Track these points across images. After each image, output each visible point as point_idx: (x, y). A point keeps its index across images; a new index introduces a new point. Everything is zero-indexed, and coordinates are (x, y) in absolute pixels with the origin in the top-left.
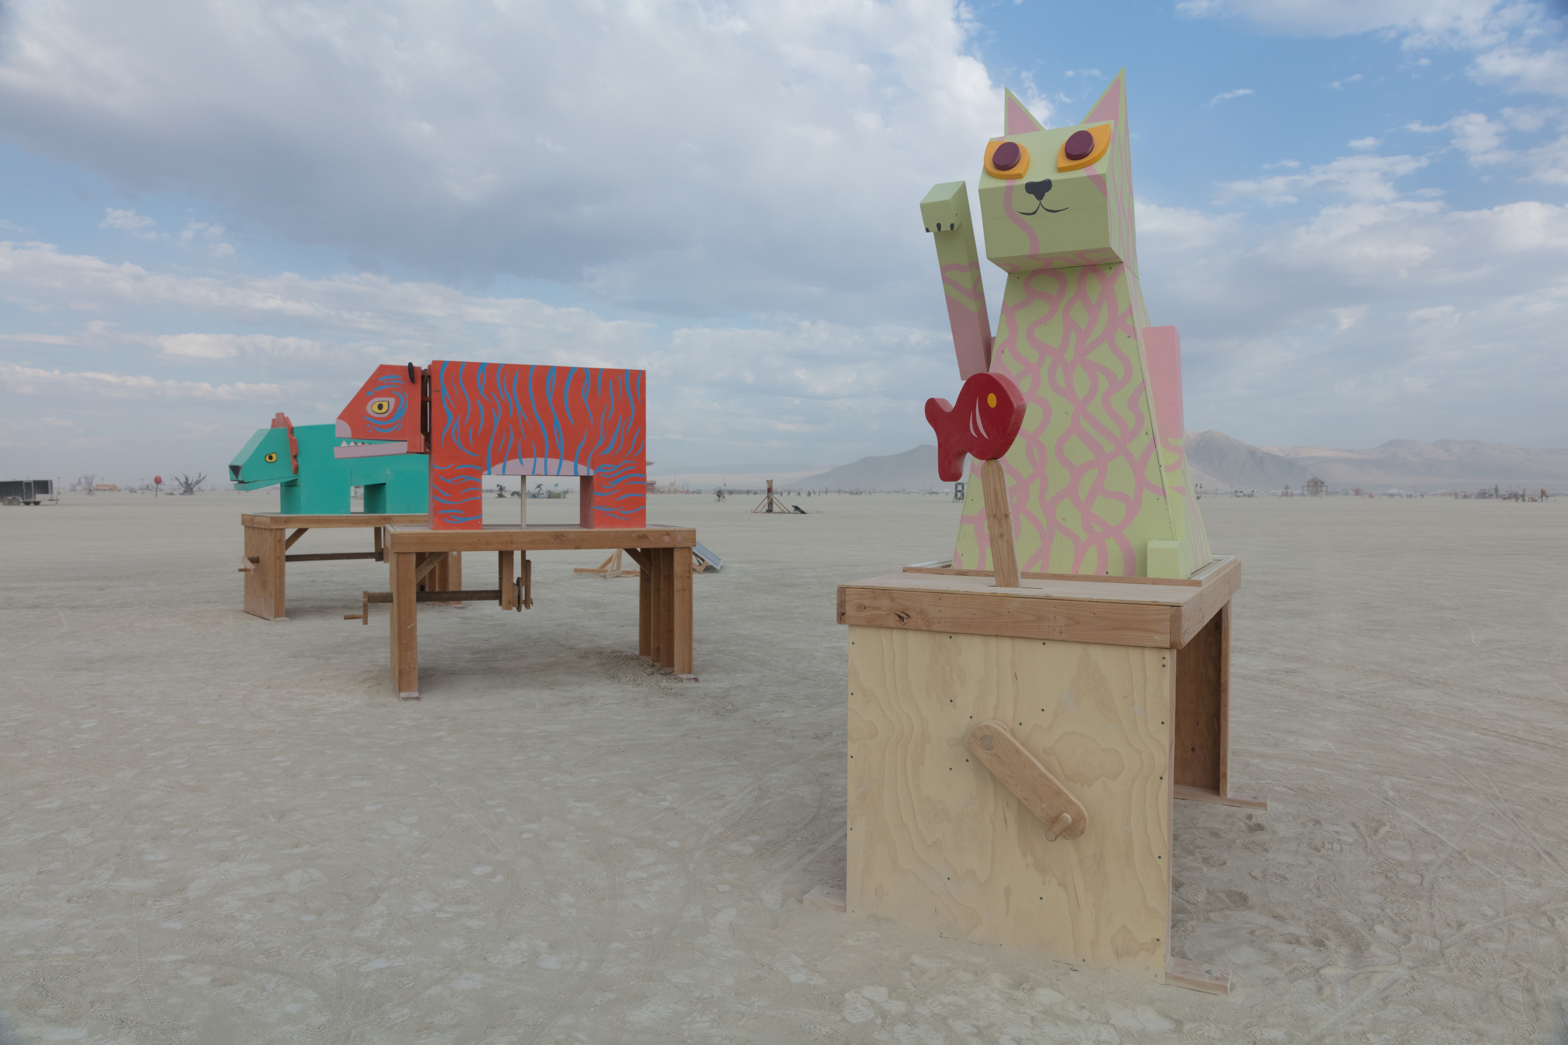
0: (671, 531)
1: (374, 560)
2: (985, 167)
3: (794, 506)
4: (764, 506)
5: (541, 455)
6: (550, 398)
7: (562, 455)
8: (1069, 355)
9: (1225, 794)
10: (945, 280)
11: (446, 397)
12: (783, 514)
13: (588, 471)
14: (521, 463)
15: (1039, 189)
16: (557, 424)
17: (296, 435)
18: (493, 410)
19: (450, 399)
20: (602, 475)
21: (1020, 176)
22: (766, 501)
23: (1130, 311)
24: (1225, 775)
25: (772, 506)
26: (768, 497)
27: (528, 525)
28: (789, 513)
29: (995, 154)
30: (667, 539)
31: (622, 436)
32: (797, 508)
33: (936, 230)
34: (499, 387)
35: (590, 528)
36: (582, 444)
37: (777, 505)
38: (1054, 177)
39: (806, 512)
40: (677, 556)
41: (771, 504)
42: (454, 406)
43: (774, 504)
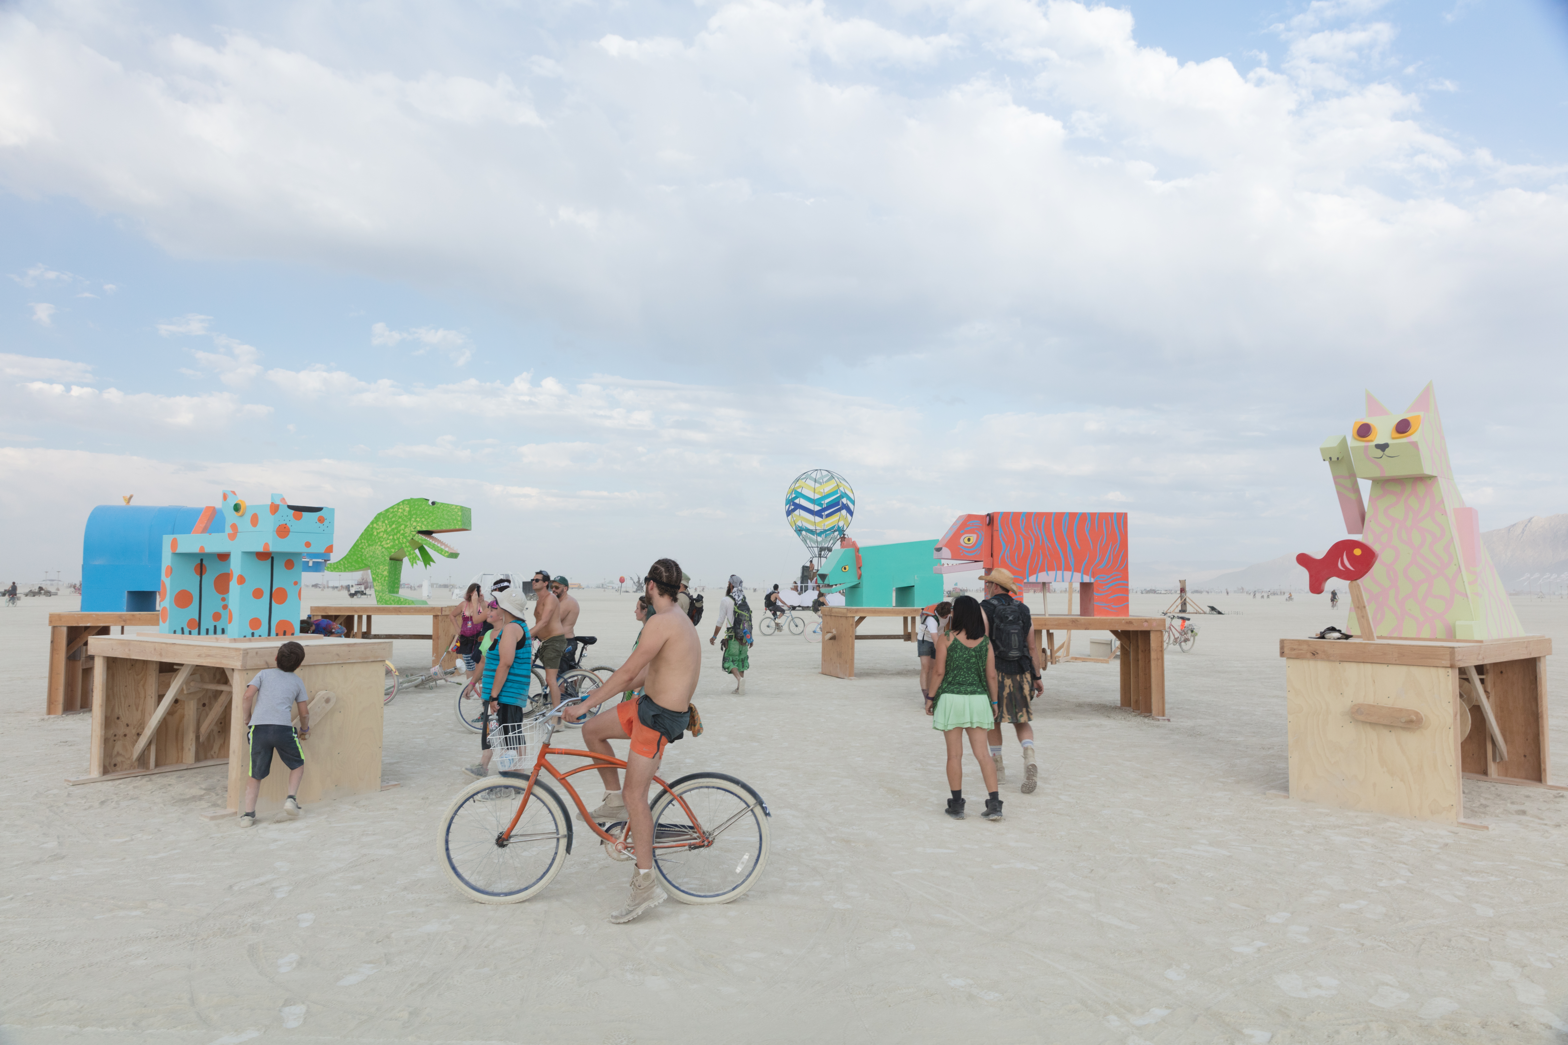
0: (1148, 619)
1: (903, 640)
2: (1353, 435)
3: (1209, 607)
4: (1177, 606)
5: (1059, 569)
6: (1065, 533)
7: (1073, 569)
8: (1409, 523)
9: (1546, 782)
10: (1336, 483)
11: (1002, 534)
12: (1198, 615)
13: (1090, 580)
14: (1048, 574)
15: (1383, 447)
16: (1069, 548)
17: (861, 553)
18: (1030, 541)
19: (1004, 535)
20: (1099, 582)
21: (1372, 441)
22: (1179, 601)
23: (1442, 501)
24: (1545, 770)
25: (1186, 606)
26: (1181, 597)
27: (1049, 615)
28: (1205, 613)
29: (1358, 429)
30: (1145, 624)
31: (1112, 556)
32: (1213, 609)
33: (1329, 460)
34: (1033, 527)
35: (1090, 616)
36: (1086, 562)
37: (1191, 605)
38: (1390, 442)
39: (1223, 612)
40: (1153, 636)
41: (1184, 604)
42: (1006, 540)
43: (1188, 604)
